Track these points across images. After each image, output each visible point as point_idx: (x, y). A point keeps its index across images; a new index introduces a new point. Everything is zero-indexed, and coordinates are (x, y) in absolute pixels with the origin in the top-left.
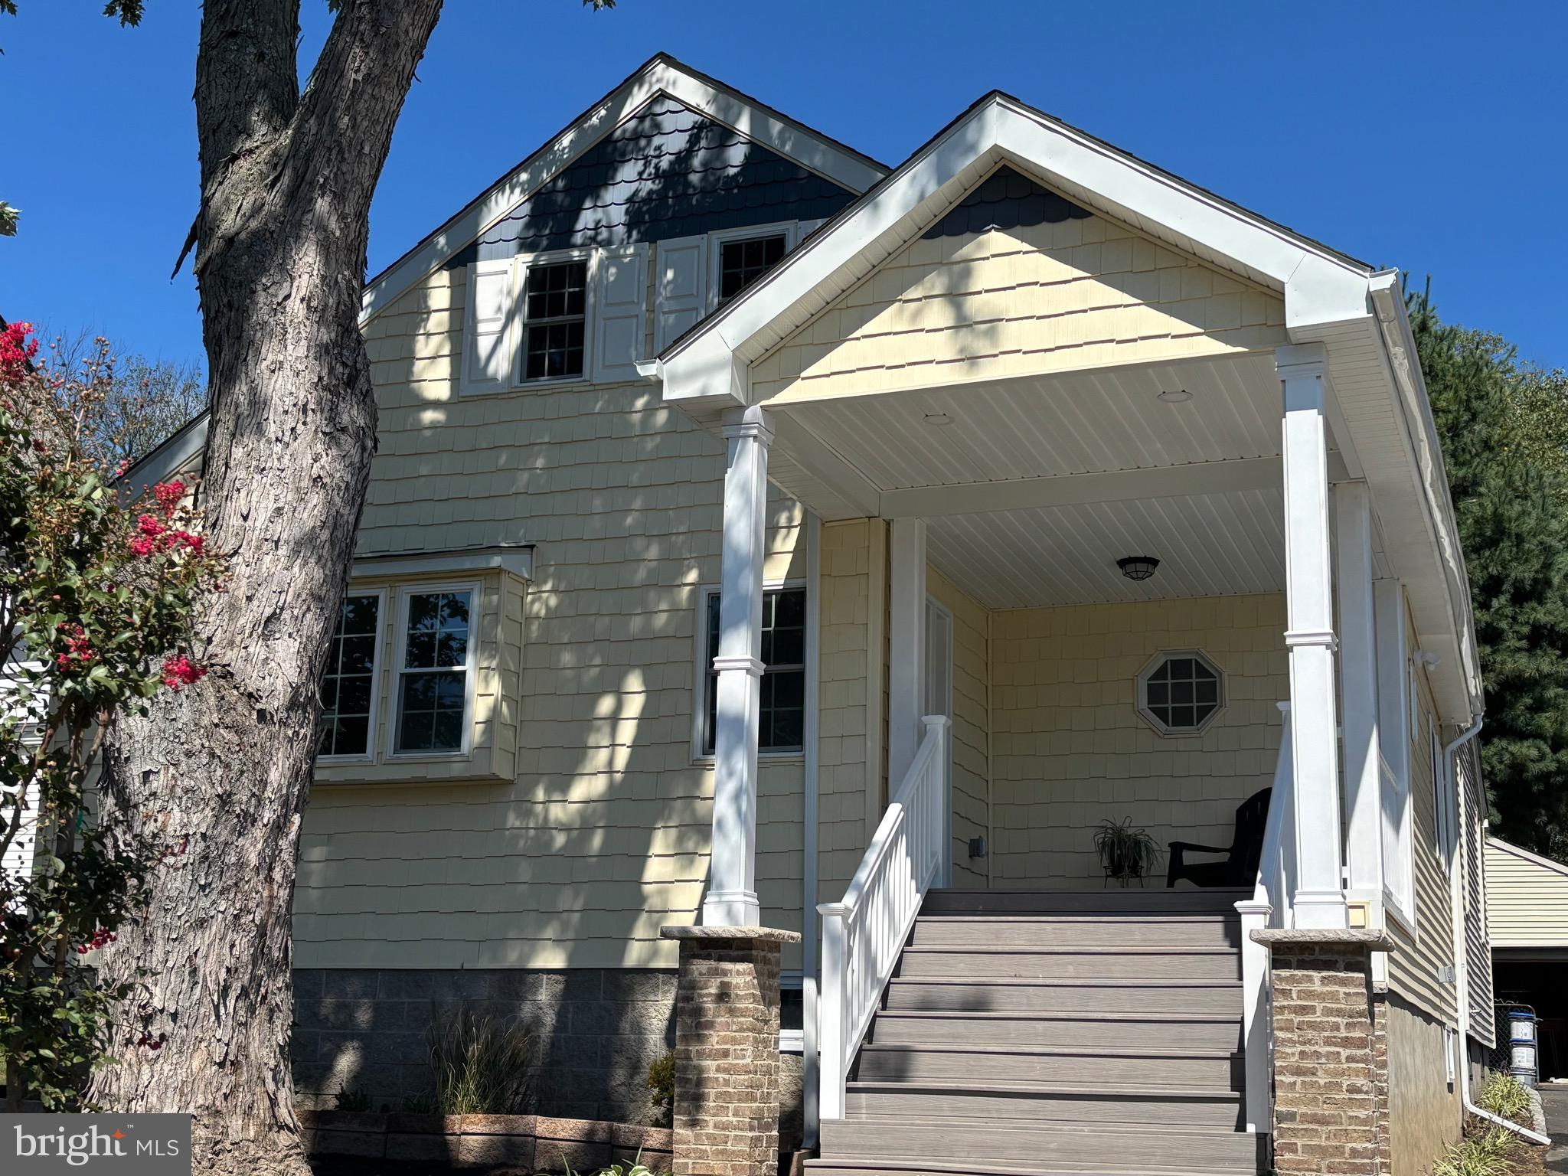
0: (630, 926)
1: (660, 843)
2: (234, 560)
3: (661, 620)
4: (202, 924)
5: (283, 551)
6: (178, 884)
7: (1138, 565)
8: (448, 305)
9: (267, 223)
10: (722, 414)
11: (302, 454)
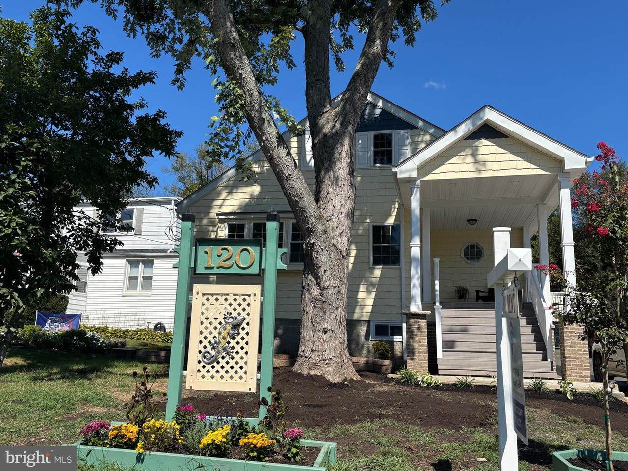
0: (355, 308)
1: (362, 288)
2: (332, 217)
3: (360, 231)
4: (337, 308)
5: (343, 215)
6: (333, 298)
7: (472, 221)
8: (297, 146)
9: (336, 131)
10: (410, 181)
11: (346, 191)
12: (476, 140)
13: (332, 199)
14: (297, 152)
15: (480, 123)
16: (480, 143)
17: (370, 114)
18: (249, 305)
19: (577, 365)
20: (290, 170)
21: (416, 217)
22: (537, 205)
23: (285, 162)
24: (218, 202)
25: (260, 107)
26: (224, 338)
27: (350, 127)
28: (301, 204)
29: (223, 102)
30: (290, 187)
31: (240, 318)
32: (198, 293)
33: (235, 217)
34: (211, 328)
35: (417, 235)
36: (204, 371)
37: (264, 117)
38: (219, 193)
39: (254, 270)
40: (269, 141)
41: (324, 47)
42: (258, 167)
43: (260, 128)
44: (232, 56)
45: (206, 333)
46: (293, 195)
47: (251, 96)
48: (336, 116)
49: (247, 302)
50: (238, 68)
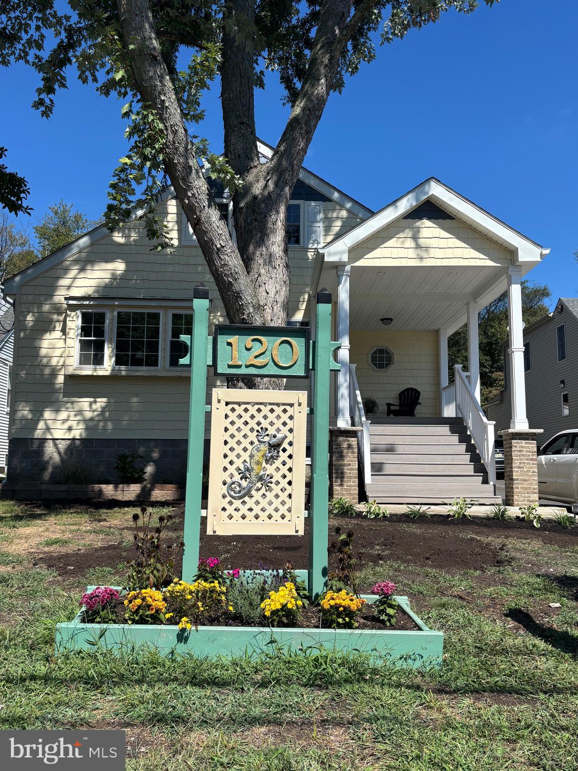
2: (265, 307)
5: (279, 305)
7: (387, 321)
9: (269, 193)
10: (338, 267)
11: (280, 273)
12: (417, 220)
13: (265, 284)
15: (423, 198)
16: (422, 223)
18: (291, 418)
19: (526, 489)
20: (223, 240)
21: (346, 312)
22: (468, 304)
23: (216, 228)
24: (64, 282)
25: (186, 149)
26: (258, 463)
27: (287, 189)
28: (236, 287)
29: (136, 137)
30: (223, 263)
31: (279, 436)
32: (219, 401)
33: (92, 303)
34: (239, 449)
35: (346, 334)
36: (230, 510)
37: (191, 164)
38: (67, 270)
39: (299, 371)
40: (196, 198)
42: (122, 237)
43: (184, 179)
44: (151, 74)
45: (232, 456)
46: (225, 275)
47: (175, 134)
48: (268, 174)
49: (288, 414)
50: (160, 93)
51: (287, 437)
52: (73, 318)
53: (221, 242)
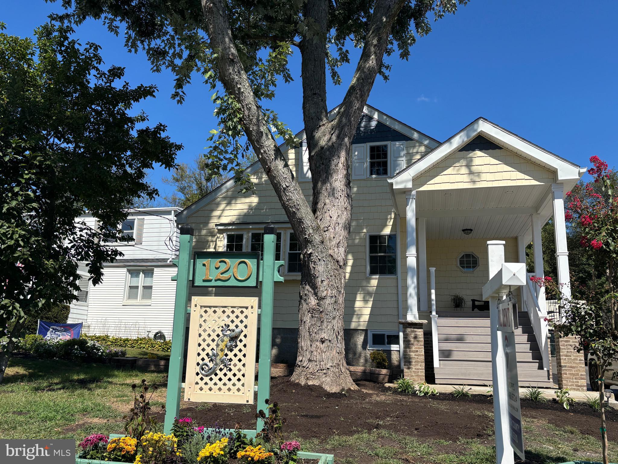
0: (352, 318)
1: (359, 297)
2: (329, 228)
3: (357, 241)
4: (334, 318)
5: (340, 226)
6: (330, 308)
7: (467, 231)
8: (294, 158)
9: (332, 144)
10: (405, 192)
11: (342, 201)
12: (470, 151)
13: (329, 210)
14: (294, 163)
15: (474, 134)
16: (475, 154)
17: (365, 127)
18: (246, 317)
19: (574, 375)
20: (287, 182)
21: (412, 227)
22: (531, 215)
23: (282, 174)
24: (217, 213)
25: (258, 120)
26: (222, 350)
27: (346, 140)
28: (299, 215)
29: (221, 116)
30: (288, 198)
31: (237, 330)
32: (196, 306)
33: (234, 227)
34: (209, 340)
35: (412, 245)
36: (201, 384)
37: (262, 130)
38: (218, 204)
39: (252, 283)
40: (267, 154)
41: (320, 62)
42: (257, 179)
43: (258, 141)
44: (231, 71)
45: (204, 345)
46: (290, 206)
47: (249, 110)
48: (332, 129)
49: (244, 315)
50: (237, 83)
51: (242, 331)
52: (221, 239)
53: (286, 183)
